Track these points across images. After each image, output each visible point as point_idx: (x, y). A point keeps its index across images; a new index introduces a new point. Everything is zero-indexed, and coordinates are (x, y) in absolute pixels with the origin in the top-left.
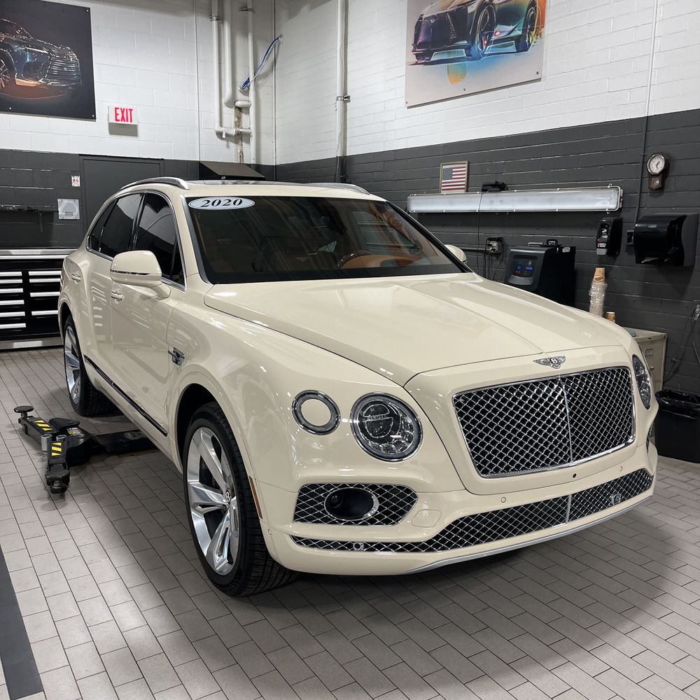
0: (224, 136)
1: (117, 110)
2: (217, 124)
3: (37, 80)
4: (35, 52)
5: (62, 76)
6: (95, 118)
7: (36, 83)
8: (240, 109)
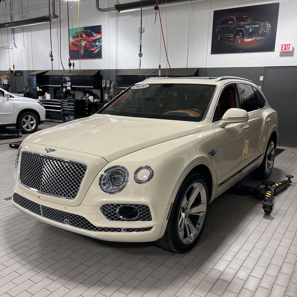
1: (283, 46)
5: (263, 34)
7: (252, 39)
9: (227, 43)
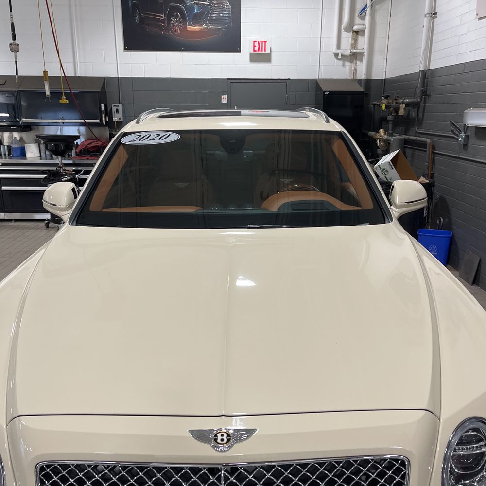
0: (340, 57)
1: (255, 43)
2: (335, 47)
3: (201, 25)
4: (201, 4)
5: (219, 20)
6: (240, 50)
7: (201, 27)
8: (356, 32)
9: (155, 29)
